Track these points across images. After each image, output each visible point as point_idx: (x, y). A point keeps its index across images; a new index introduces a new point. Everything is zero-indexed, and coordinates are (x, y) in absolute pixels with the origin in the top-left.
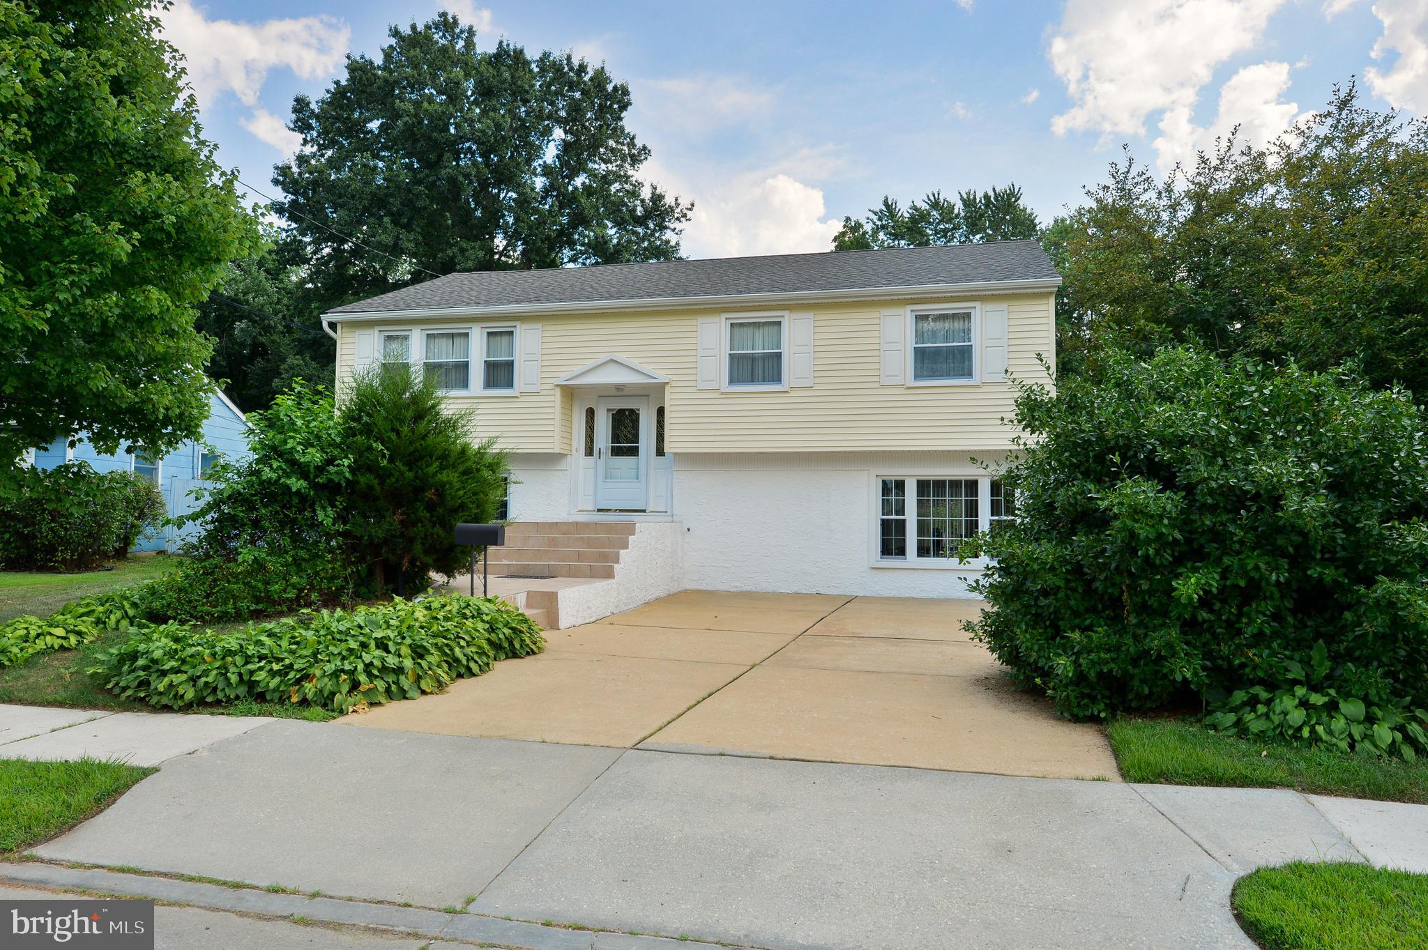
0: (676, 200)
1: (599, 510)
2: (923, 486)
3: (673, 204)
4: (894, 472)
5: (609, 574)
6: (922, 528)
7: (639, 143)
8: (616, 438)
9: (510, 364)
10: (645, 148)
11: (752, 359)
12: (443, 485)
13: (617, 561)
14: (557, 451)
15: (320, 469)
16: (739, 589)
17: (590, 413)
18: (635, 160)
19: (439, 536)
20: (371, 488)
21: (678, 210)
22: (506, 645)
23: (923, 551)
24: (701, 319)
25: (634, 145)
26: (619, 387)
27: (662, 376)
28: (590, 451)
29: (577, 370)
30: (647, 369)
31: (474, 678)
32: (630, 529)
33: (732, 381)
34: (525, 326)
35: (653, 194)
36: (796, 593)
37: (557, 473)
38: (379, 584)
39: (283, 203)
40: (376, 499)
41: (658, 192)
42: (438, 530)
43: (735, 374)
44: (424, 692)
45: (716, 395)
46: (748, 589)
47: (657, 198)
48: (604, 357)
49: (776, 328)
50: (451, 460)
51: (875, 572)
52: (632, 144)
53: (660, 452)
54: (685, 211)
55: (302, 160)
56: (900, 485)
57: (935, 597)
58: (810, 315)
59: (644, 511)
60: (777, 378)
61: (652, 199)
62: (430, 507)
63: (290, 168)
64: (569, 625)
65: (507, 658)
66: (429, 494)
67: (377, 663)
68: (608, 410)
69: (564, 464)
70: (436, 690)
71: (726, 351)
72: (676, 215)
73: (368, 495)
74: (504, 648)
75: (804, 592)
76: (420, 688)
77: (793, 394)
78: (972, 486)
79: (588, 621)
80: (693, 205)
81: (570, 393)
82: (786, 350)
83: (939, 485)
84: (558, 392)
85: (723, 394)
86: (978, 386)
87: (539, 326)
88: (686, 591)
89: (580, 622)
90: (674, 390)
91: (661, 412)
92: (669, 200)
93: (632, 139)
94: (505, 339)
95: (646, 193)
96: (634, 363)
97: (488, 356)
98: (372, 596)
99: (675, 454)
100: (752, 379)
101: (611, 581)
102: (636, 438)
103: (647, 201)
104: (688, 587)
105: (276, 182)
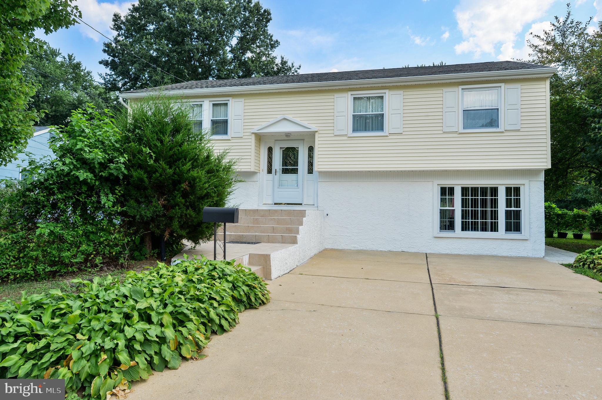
0: (292, 64)
1: (275, 204)
2: (465, 191)
3: (291, 66)
4: (447, 183)
5: (294, 241)
6: (464, 214)
7: (274, 39)
8: (285, 163)
9: (226, 122)
10: (277, 41)
11: (365, 118)
12: (194, 179)
13: (298, 233)
14: (252, 170)
15: (103, 166)
16: (356, 249)
17: (270, 150)
18: (273, 46)
19: (191, 216)
20: (141, 180)
21: (293, 69)
22: (245, 299)
23: (465, 227)
24: (337, 95)
25: (272, 40)
26: (288, 135)
27: (313, 127)
28: (270, 171)
29: (264, 124)
30: (305, 123)
31: (225, 334)
32: (303, 214)
33: (354, 130)
34: (234, 100)
35: (282, 61)
36: (390, 251)
37: (251, 183)
38: (148, 249)
39: (107, 61)
40: (145, 189)
41: (284, 60)
42: (190, 212)
43: (356, 126)
44: (184, 359)
45: (345, 138)
46: (361, 248)
47: (284, 63)
48: (280, 117)
49: (380, 100)
50: (200, 162)
51: (436, 239)
52: (271, 40)
53: (310, 171)
54: (297, 69)
55: (116, 41)
56: (451, 191)
57: (472, 254)
58: (401, 92)
59: (301, 204)
60: (381, 128)
61: (282, 63)
62: (185, 195)
63: (111, 44)
64: (276, 276)
65: (246, 309)
66: (184, 186)
67: (140, 337)
68: (281, 148)
69: (255, 178)
70: (196, 355)
71: (351, 113)
72: (292, 71)
73: (139, 186)
74: (244, 302)
75: (395, 250)
76: (181, 355)
77: (390, 137)
78: (494, 191)
79: (286, 272)
80: (300, 67)
81: (259, 138)
82: (386, 112)
83: (475, 190)
84: (253, 137)
85: (349, 137)
86: (502, 132)
87: (242, 100)
88: (326, 250)
89: (282, 273)
90: (320, 136)
91: (311, 149)
92: (289, 64)
93: (271, 37)
94: (223, 108)
95: (278, 61)
96: (297, 120)
97: (213, 117)
98: (143, 257)
99: (320, 172)
100: (366, 129)
101: (296, 246)
102: (296, 163)
103: (279, 65)
104: (327, 247)
105: (104, 51)
